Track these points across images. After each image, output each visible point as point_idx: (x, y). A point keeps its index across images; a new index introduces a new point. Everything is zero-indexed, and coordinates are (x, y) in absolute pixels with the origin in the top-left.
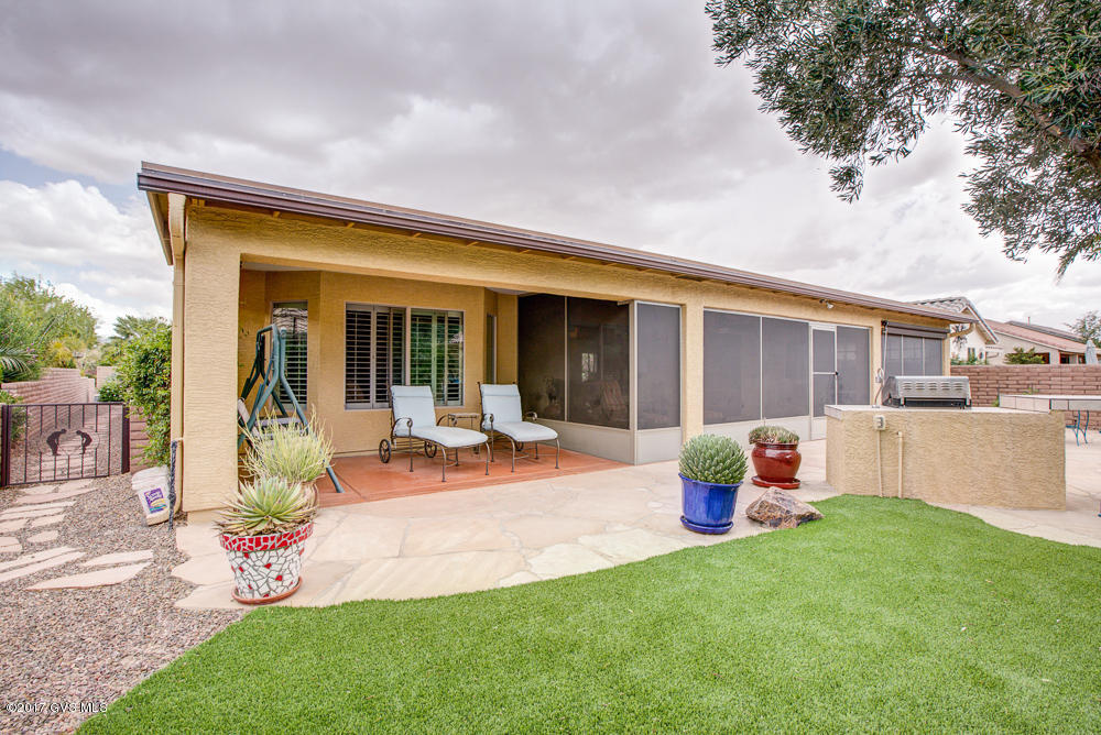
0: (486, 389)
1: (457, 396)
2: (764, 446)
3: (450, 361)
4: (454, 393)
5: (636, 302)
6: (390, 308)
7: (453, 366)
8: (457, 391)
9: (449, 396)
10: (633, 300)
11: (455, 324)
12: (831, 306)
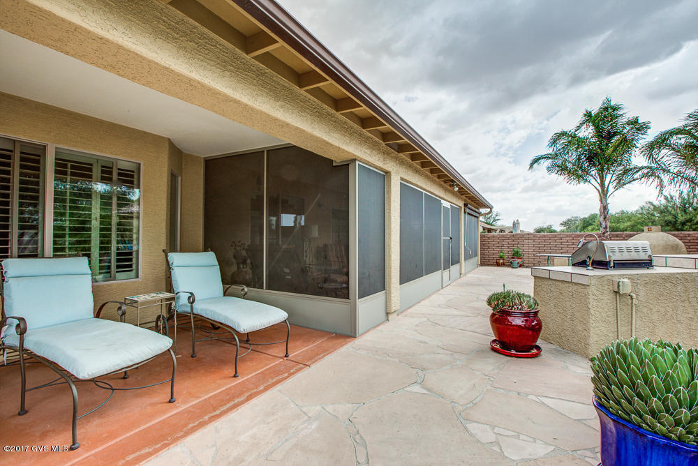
0: (176, 258)
1: (131, 266)
2: (506, 313)
3: (119, 224)
4: (126, 261)
5: (357, 162)
6: (14, 141)
7: (125, 230)
8: (131, 260)
9: (118, 267)
10: (354, 160)
11: (129, 178)
12: (456, 189)
